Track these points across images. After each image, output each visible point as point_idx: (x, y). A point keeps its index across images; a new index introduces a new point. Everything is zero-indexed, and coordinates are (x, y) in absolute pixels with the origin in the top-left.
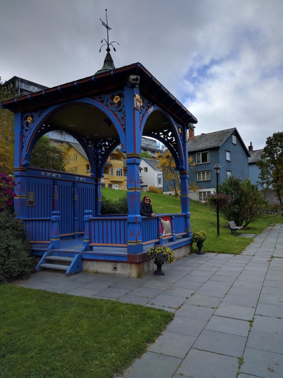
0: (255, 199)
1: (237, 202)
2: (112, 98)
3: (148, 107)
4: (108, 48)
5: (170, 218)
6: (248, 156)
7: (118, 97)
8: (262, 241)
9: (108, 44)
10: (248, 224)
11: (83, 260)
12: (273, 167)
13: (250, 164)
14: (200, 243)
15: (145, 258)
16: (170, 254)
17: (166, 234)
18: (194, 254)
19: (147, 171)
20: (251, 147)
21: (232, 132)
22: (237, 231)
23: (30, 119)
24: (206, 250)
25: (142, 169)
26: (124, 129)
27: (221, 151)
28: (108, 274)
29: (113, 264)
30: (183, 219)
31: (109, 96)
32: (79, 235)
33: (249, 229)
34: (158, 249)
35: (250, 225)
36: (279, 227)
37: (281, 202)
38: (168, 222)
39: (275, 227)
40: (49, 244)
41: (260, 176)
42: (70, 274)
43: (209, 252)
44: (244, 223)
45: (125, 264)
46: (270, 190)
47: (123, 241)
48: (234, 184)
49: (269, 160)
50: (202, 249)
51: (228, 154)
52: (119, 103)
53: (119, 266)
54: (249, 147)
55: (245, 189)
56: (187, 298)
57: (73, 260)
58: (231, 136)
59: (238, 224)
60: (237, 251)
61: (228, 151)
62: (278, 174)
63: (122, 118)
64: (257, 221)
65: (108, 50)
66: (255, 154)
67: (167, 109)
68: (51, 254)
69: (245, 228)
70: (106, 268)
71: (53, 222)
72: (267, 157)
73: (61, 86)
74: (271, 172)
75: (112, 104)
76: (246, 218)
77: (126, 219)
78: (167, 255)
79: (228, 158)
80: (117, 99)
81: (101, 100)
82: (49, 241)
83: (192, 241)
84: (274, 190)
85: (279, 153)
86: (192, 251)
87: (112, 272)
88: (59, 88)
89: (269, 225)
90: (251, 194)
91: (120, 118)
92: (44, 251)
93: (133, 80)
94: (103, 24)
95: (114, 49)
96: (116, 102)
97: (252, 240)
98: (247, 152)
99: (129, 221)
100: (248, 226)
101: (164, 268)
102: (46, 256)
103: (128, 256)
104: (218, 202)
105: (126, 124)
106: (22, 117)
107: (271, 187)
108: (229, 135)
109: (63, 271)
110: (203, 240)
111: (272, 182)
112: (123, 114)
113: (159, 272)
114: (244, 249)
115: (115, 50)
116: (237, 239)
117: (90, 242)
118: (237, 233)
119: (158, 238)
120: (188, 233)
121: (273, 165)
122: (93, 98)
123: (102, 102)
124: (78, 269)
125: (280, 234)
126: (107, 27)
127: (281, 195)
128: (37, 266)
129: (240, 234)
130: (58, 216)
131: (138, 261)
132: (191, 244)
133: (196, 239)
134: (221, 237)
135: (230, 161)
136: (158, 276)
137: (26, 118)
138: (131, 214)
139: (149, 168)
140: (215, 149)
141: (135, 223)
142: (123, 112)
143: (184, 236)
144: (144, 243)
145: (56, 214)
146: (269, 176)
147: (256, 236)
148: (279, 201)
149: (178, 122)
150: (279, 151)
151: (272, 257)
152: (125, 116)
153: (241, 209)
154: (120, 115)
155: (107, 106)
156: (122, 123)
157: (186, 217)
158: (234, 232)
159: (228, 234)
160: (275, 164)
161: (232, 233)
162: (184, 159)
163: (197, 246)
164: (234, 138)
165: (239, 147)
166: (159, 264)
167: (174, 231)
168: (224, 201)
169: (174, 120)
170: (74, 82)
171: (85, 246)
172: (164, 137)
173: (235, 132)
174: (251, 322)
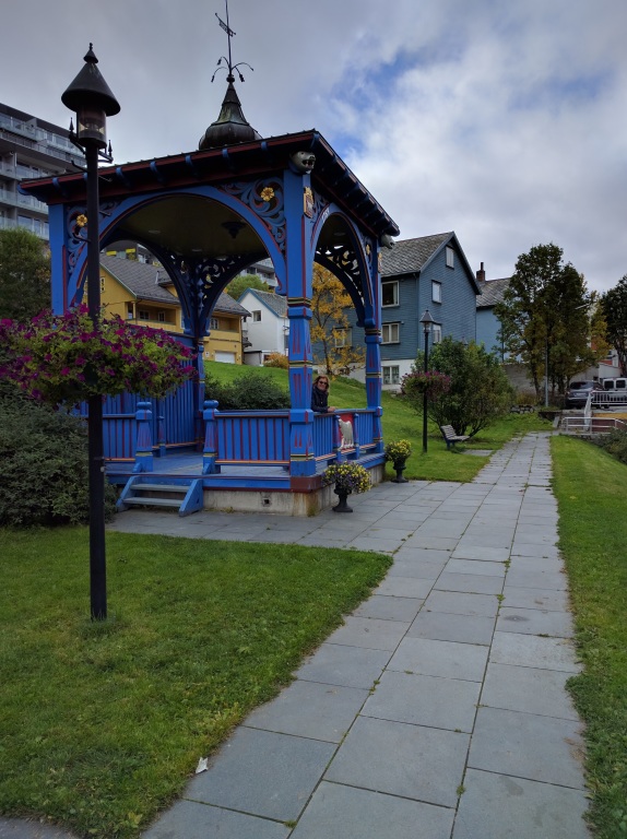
0: (493, 383)
1: (457, 388)
2: (259, 191)
3: (322, 208)
4: (230, 75)
5: (351, 416)
6: (477, 292)
7: (271, 190)
8: (505, 462)
9: (230, 66)
10: (475, 432)
11: (206, 489)
12: (525, 318)
13: (480, 309)
14: (400, 462)
15: (322, 483)
16: (364, 476)
17: (345, 446)
18: (390, 483)
19: (259, 319)
20: (481, 273)
21: (446, 241)
22: (458, 445)
23: (82, 220)
24: (409, 476)
25: (250, 315)
26: (284, 252)
27: (423, 282)
28: (254, 512)
29: (264, 494)
30: (369, 419)
31: (252, 187)
32: (167, 449)
33: (478, 440)
34: (344, 469)
35: (480, 434)
36: (534, 439)
37: (537, 390)
38: (348, 423)
39: (525, 438)
40: (134, 463)
41: (500, 336)
42: (186, 514)
43: (415, 478)
44: (469, 429)
45: (285, 495)
46: (518, 364)
47: (279, 455)
48: (454, 352)
49: (519, 303)
50: (404, 474)
51: (436, 288)
52: (273, 202)
53: (274, 497)
54: (478, 273)
55: (475, 362)
56: (403, 540)
57: (190, 490)
58: (444, 250)
59: (459, 430)
60: (464, 477)
61: (437, 282)
62: (534, 332)
63: (279, 231)
64: (494, 426)
65: (231, 79)
66: (490, 288)
67: (352, 211)
68: (140, 481)
69: (473, 440)
70: (252, 502)
71: (138, 422)
72: (515, 295)
73: (155, 159)
74: (522, 328)
75: (259, 202)
76: (474, 420)
77: (287, 418)
78: (359, 478)
79: (437, 298)
80: (268, 193)
81: (238, 192)
82: (131, 457)
83: (386, 459)
84: (526, 365)
85: (538, 289)
86: (385, 478)
87: (261, 508)
88: (152, 163)
89: (515, 436)
90: (486, 373)
91: (275, 230)
92: (128, 476)
93: (304, 162)
94: (221, 23)
95: (241, 76)
96: (266, 198)
97: (487, 461)
98: (474, 282)
99: (292, 420)
100: (476, 435)
101: (351, 500)
102: (133, 483)
103: (293, 480)
104: (426, 388)
105: (288, 243)
106: (66, 214)
107: (519, 358)
108: (440, 247)
109: (174, 510)
110: (406, 457)
111: (523, 348)
112: (281, 222)
113: (342, 508)
114: (476, 475)
115: (242, 80)
116: (460, 458)
117: (217, 458)
118: (457, 449)
119: (334, 452)
120: (379, 445)
121: (526, 315)
122: (220, 188)
123: (239, 196)
124: (197, 507)
125: (537, 450)
126: (229, 31)
127: (538, 376)
128: (119, 501)
129: (463, 450)
130: (149, 411)
131: (309, 488)
132: (383, 465)
133: (393, 456)
134: (430, 454)
135: (439, 304)
136: (343, 514)
137: (74, 217)
138: (296, 408)
139: (266, 313)
140: (411, 277)
141: (303, 423)
142: (280, 218)
143: (371, 451)
144: (317, 459)
145: (145, 408)
146: (518, 336)
147: (493, 453)
148: (534, 388)
149: (365, 233)
150: (539, 286)
151: (527, 486)
152: (284, 226)
153: (464, 403)
154: (274, 225)
155: (248, 205)
156: (279, 240)
157: (376, 416)
158: (451, 446)
159: (442, 449)
160: (530, 312)
161: (449, 449)
162: (373, 305)
163: (395, 468)
164: (450, 255)
165: (460, 273)
166: (343, 493)
167: (358, 440)
168: (437, 386)
169: (361, 230)
170: (183, 155)
171: (207, 465)
172: (334, 259)
173: (453, 243)
174: (507, 563)
